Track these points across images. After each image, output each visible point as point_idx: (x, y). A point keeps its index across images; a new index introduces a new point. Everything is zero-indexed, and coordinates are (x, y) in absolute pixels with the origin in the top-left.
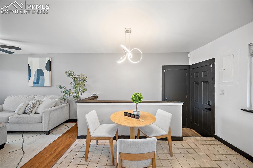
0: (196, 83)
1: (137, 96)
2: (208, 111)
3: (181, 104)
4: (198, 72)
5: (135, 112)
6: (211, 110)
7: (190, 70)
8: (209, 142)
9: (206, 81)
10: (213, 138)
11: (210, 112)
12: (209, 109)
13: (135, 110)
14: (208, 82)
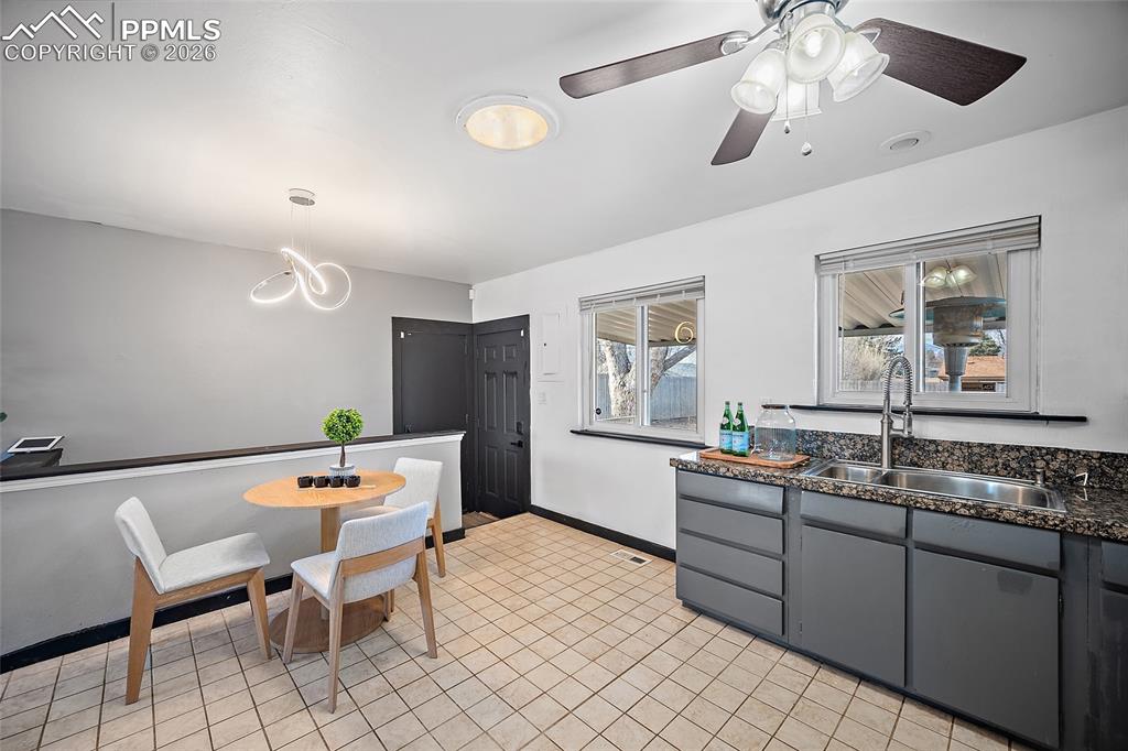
0: (491, 375)
1: (348, 419)
2: (517, 449)
3: (459, 437)
4: (495, 346)
5: (338, 470)
6: (523, 445)
7: (475, 337)
8: (521, 524)
9: (513, 371)
10: (528, 514)
11: (522, 450)
12: (520, 444)
13: (338, 466)
14: (516, 373)
